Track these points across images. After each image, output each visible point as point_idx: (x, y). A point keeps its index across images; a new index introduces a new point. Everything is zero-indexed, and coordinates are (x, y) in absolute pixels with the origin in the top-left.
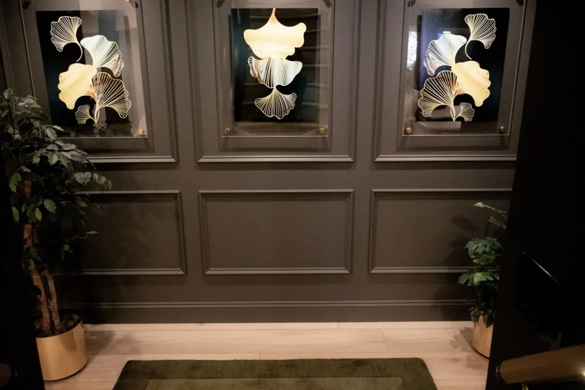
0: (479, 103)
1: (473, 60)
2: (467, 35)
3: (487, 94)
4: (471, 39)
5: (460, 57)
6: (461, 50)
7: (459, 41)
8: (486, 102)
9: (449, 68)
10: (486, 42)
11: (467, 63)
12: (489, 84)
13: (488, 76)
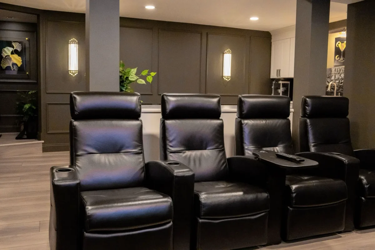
0: (19, 65)
1: (16, 54)
2: (14, 48)
3: (21, 63)
4: (15, 49)
5: (12, 53)
6: (12, 51)
7: (11, 49)
8: (21, 65)
9: (9, 56)
10: (19, 50)
11: (14, 55)
12: (21, 61)
13: (21, 59)
